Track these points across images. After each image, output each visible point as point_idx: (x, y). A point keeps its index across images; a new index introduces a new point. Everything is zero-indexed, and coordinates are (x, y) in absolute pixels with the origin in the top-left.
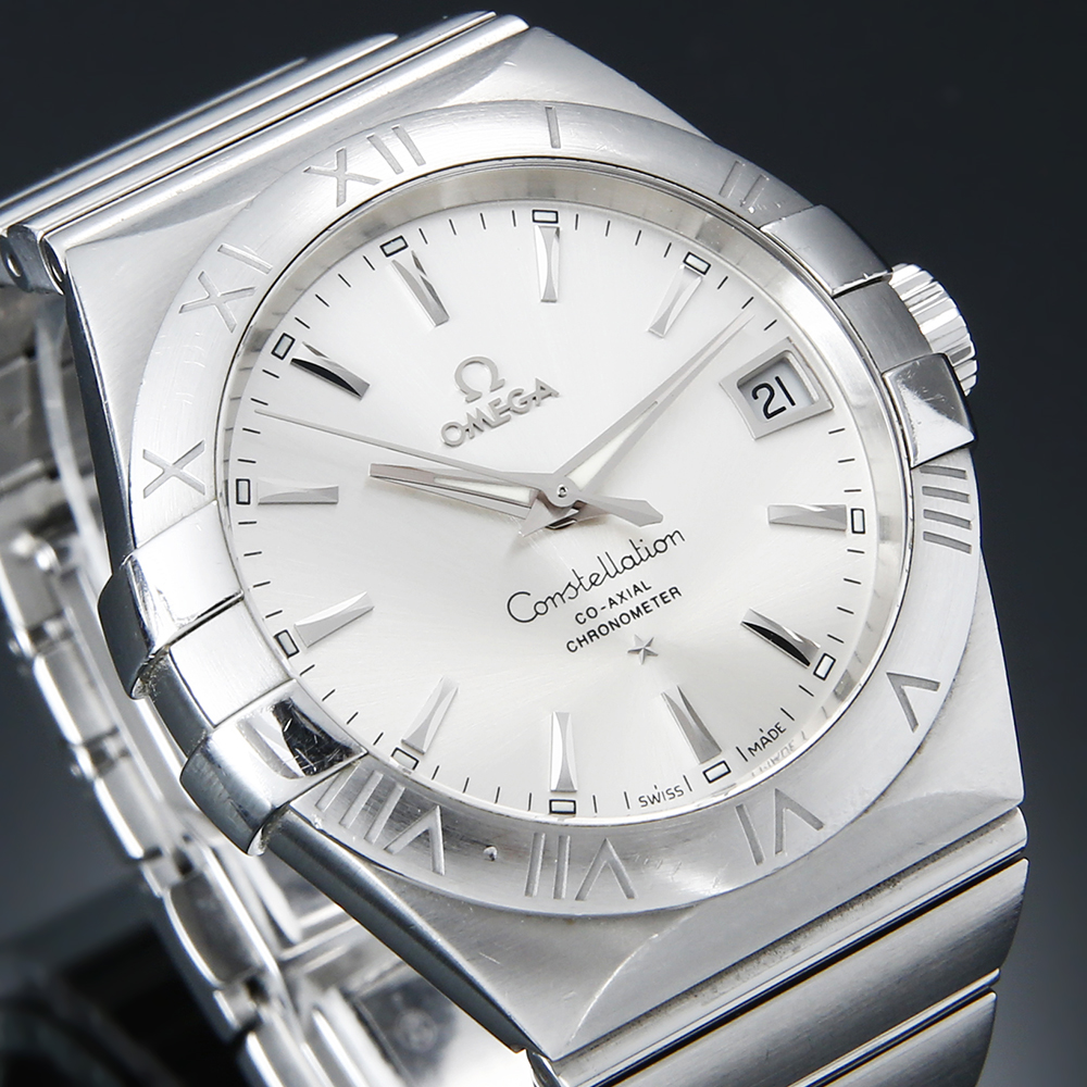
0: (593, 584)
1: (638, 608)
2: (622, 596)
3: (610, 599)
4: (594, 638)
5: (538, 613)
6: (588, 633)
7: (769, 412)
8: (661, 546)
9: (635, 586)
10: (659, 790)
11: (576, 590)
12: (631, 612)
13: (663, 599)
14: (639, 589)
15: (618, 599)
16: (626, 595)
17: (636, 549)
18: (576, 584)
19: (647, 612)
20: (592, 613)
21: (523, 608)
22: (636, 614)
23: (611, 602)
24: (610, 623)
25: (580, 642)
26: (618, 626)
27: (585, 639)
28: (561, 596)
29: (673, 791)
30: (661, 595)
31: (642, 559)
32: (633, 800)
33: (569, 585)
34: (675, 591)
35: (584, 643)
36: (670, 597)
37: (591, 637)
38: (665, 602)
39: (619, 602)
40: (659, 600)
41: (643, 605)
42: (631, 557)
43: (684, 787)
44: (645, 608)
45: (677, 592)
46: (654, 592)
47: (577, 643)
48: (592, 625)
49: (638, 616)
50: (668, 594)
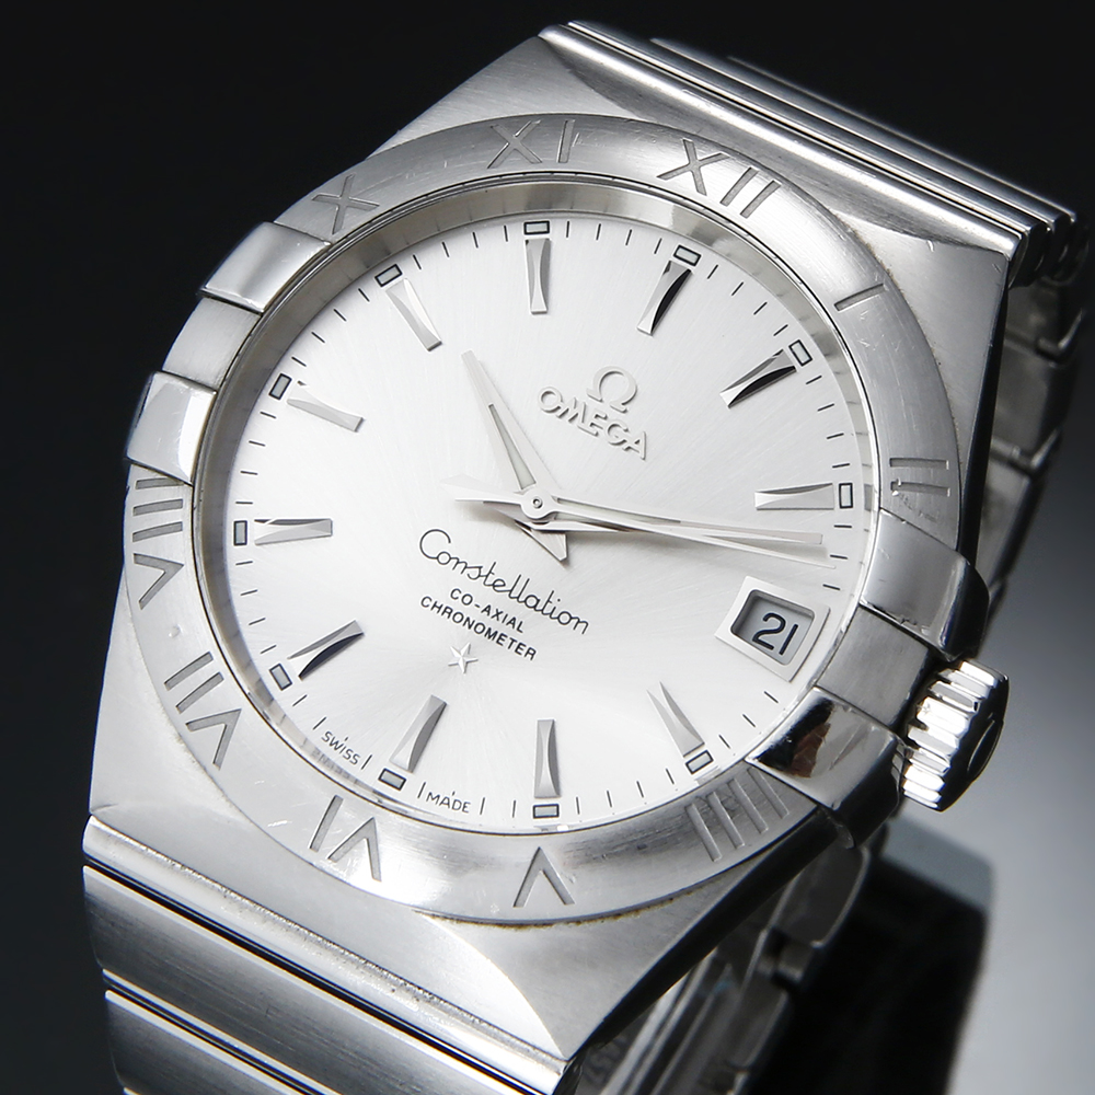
0: (494, 585)
1: (496, 633)
2: (498, 614)
3: (489, 607)
4: (446, 615)
5: (437, 558)
6: (447, 608)
7: (760, 638)
8: (565, 618)
9: (514, 619)
10: (345, 743)
11: (479, 576)
12: (490, 629)
13: (518, 647)
14: (514, 624)
15: (493, 612)
16: (501, 617)
17: (548, 601)
18: (484, 572)
19: (498, 642)
20: (467, 600)
21: (435, 544)
22: (490, 634)
23: (488, 609)
24: (468, 619)
25: (435, 605)
26: (470, 627)
27: (440, 608)
28: (466, 567)
29: (352, 755)
30: (521, 644)
31: (542, 610)
32: (323, 728)
33: (480, 568)
34: (531, 653)
35: (436, 609)
36: (524, 653)
37: (445, 611)
38: (516, 651)
39: (491, 615)
40: (515, 645)
41: (502, 635)
42: (538, 601)
43: (361, 762)
44: (500, 638)
45: (533, 655)
46: (519, 638)
47: (432, 604)
48: (457, 606)
49: (490, 637)
50: (526, 649)
